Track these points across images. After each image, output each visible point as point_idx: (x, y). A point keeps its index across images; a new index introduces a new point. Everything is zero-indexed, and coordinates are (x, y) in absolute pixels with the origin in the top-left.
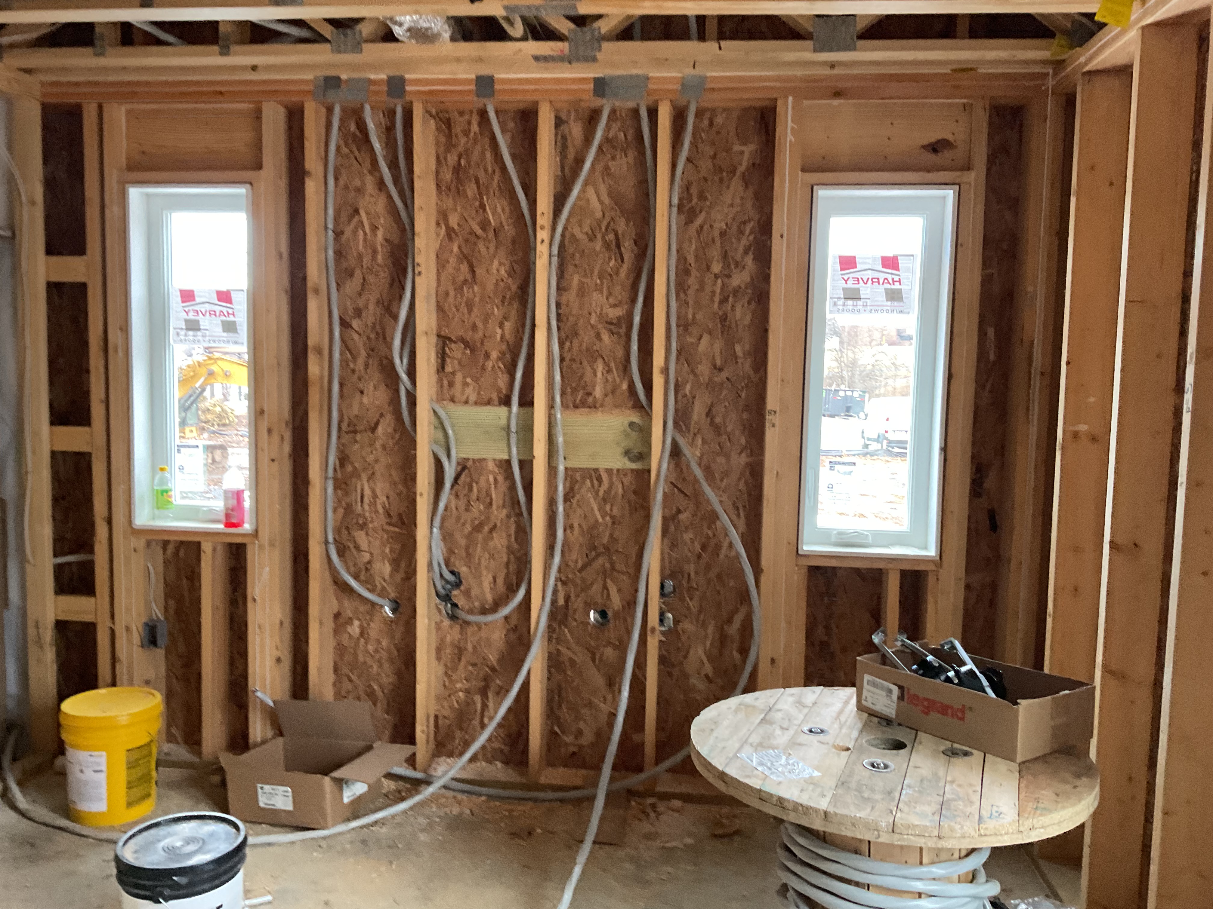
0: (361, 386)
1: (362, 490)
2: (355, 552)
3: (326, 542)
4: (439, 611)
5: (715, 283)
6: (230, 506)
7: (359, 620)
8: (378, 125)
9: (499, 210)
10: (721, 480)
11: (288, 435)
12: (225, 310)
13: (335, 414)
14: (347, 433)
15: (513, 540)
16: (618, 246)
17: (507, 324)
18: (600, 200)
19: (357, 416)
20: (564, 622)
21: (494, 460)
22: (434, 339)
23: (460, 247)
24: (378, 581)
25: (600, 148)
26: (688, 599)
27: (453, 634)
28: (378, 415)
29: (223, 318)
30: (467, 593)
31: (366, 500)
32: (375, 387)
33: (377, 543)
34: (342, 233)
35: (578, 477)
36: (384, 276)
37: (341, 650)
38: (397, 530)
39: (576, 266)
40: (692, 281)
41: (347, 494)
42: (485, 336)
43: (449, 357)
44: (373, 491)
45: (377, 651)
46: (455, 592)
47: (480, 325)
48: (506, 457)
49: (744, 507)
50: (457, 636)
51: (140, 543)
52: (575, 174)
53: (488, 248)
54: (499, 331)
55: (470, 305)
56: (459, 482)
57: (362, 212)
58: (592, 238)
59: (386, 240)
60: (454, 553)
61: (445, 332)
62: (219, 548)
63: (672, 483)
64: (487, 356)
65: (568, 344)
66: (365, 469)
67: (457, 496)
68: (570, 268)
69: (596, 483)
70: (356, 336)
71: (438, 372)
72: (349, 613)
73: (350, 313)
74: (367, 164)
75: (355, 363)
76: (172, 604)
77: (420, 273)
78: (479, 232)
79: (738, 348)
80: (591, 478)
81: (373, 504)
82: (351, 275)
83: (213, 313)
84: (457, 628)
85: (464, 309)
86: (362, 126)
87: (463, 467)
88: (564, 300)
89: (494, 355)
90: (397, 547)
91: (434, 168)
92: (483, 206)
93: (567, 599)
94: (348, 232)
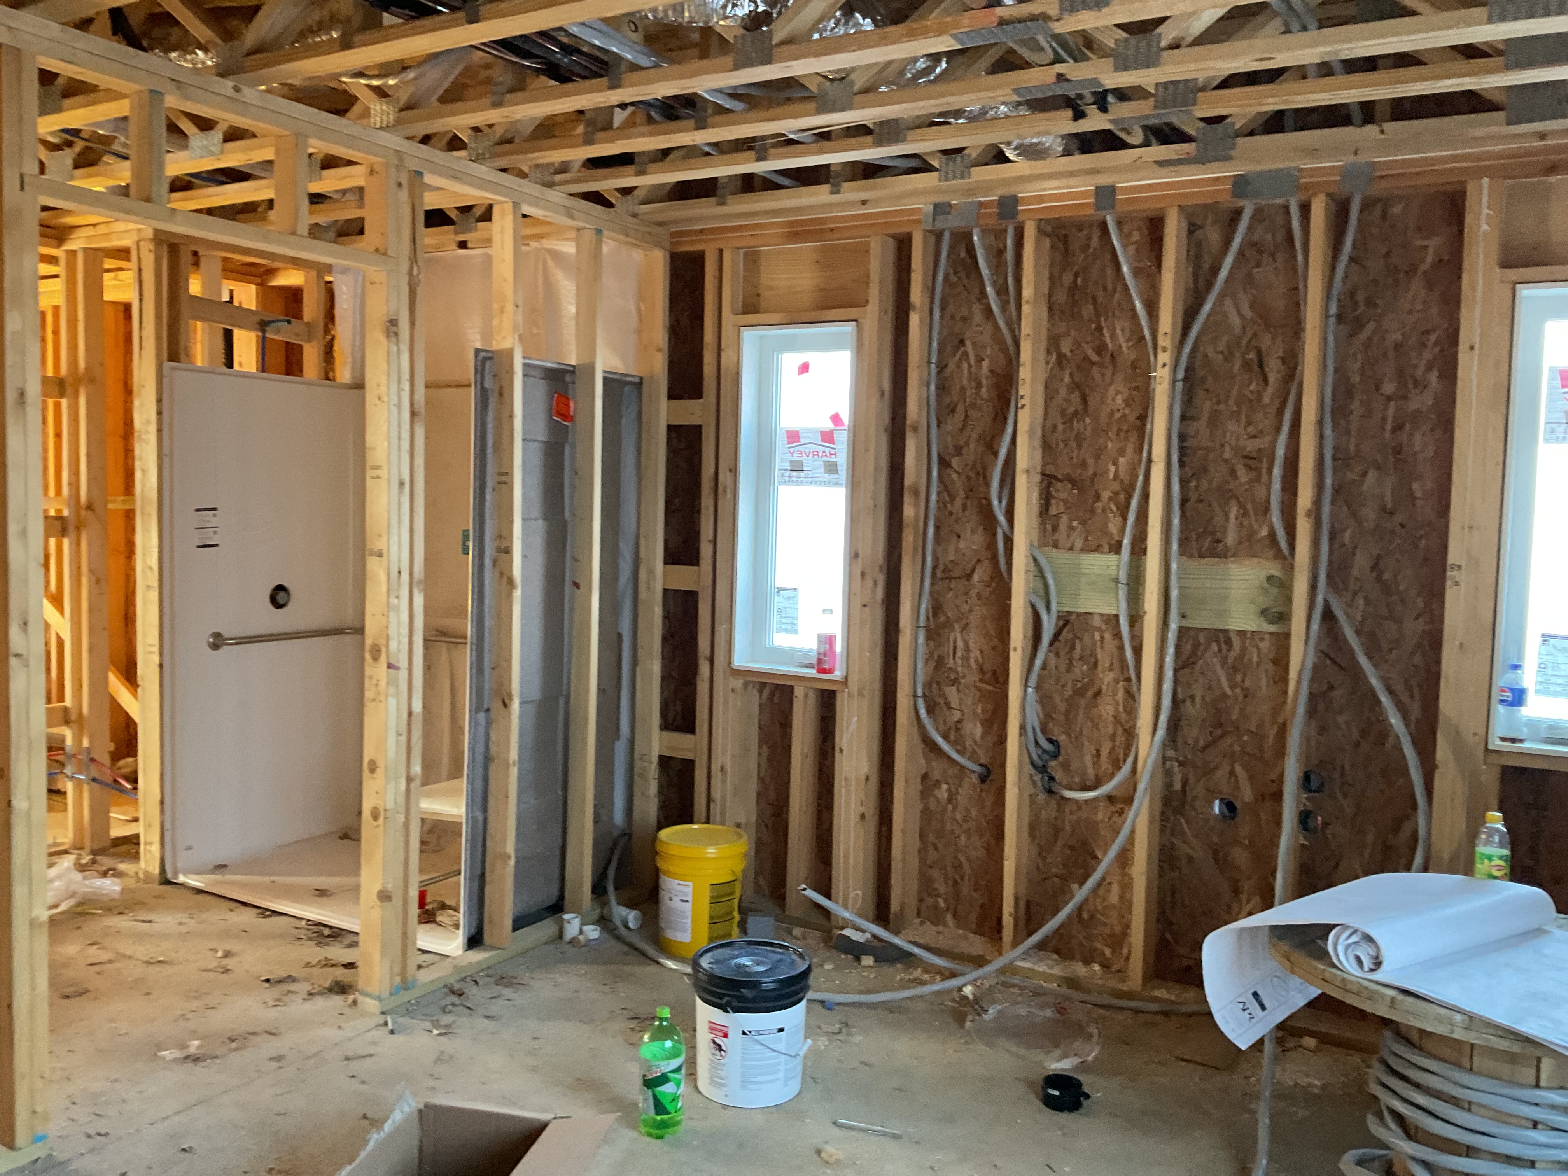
0: (958, 529)
1: (955, 642)
2: (945, 709)
3: (915, 696)
4: (1034, 783)
5: (1386, 409)
6: (822, 651)
7: (947, 783)
8: (988, 249)
9: (1119, 331)
10: (1391, 650)
11: (881, 579)
12: (827, 450)
13: (929, 559)
14: (942, 579)
15: (1121, 709)
16: (1261, 366)
17: (1122, 460)
18: (1239, 313)
19: (952, 561)
20: (1180, 810)
21: (1102, 615)
22: (1037, 478)
23: (1071, 375)
24: (968, 743)
25: (1241, 253)
26: (1341, 798)
27: (1049, 813)
28: (975, 560)
29: (825, 459)
30: (1066, 766)
31: (959, 654)
32: (972, 531)
33: (969, 702)
34: (946, 366)
35: (1202, 639)
36: (988, 410)
37: (926, 814)
38: (991, 688)
39: (1207, 390)
40: (1355, 405)
41: (939, 645)
42: (1095, 474)
43: (1055, 498)
44: (966, 644)
45: (965, 820)
46: (1052, 764)
47: (1090, 461)
48: (1114, 612)
49: (1420, 686)
50: (1054, 814)
51: (738, 683)
52: (1210, 285)
53: (1103, 375)
54: (1112, 469)
55: (1079, 439)
56: (1060, 638)
57: (968, 343)
58: (1228, 357)
59: (992, 371)
60: (1053, 719)
61: (1050, 470)
62: (812, 695)
63: (1322, 652)
64: (1098, 498)
65: (1193, 484)
66: (958, 620)
67: (1057, 655)
68: (1200, 394)
69: (1224, 648)
70: (955, 476)
71: (1041, 515)
72: (936, 775)
73: (951, 449)
74: (977, 291)
75: (952, 504)
76: (765, 750)
77: (1023, 406)
78: (1095, 358)
79: (1416, 486)
80: (1218, 642)
81: (966, 659)
82: (953, 411)
83: (816, 454)
84: (1053, 805)
85: (1073, 444)
86: (971, 251)
87: (1065, 621)
88: (1191, 431)
89: (1106, 495)
90: (990, 707)
91: (1046, 291)
92: (1099, 329)
93: (1185, 783)
94: (952, 366)
